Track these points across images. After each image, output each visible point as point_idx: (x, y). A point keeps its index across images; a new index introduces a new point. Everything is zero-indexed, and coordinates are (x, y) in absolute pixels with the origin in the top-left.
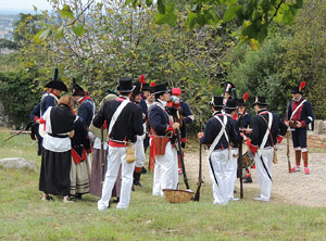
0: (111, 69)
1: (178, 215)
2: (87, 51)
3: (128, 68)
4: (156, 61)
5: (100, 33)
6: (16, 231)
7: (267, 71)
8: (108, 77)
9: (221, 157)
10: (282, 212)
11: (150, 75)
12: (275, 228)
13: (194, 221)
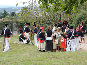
0: (44, 20)
1: (59, 54)
2: (38, 16)
3: (48, 20)
4: (54, 18)
5: (41, 11)
6: (20, 59)
7: (81, 19)
8: (43, 22)
9: (73, 41)
10: (84, 53)
11: (53, 21)
12: (82, 57)
13: (63, 56)
